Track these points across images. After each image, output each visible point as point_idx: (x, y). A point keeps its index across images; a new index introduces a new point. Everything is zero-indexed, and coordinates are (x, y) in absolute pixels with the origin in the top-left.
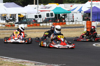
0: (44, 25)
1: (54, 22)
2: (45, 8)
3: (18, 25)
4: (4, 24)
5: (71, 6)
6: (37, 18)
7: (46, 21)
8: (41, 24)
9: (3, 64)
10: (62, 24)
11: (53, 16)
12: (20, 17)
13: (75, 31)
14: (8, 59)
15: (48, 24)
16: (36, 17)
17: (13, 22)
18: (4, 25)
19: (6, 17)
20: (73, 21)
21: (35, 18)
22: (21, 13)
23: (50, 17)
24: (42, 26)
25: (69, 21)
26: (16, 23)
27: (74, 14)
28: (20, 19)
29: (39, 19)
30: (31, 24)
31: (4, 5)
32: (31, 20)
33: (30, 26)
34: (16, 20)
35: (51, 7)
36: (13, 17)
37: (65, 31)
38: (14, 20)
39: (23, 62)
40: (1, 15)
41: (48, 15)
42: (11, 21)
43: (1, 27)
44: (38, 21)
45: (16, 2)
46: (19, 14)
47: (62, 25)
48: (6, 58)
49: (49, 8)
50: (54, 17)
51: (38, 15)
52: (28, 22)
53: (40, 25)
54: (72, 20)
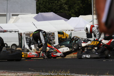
6: (91, 37)
12: (63, 38)
34: (54, 43)
40: (26, 35)
45: (62, 13)
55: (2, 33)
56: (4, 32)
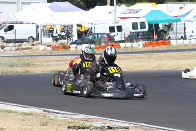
0: (127, 46)
1: (148, 39)
2: (130, 13)
3: (76, 47)
4: (49, 44)
5: (181, 8)
6: (114, 31)
7: (131, 38)
8: (122, 45)
9: (48, 123)
10: (164, 44)
11: (145, 28)
12: (81, 30)
13: (188, 58)
14: (59, 113)
15: (135, 44)
16: (112, 29)
17: (66, 41)
18: (50, 46)
19: (52, 32)
20: (184, 38)
21: (110, 32)
22: (83, 23)
23: (139, 30)
24: (125, 47)
25: (177, 38)
26: (73, 43)
27: (186, 23)
28: (80, 34)
29: (117, 34)
30: (103, 44)
31: (50, 7)
32: (101, 36)
33: (100, 48)
34: (73, 36)
35: (141, 10)
36: (68, 30)
37: (168, 57)
38: (69, 37)
39: (87, 120)
40: (43, 27)
41: (136, 26)
42: (62, 37)
43: (44, 50)
44: (115, 38)
45: (73, 1)
46: (78, 25)
47: (162, 45)
48: (53, 112)
49: (137, 12)
50: (147, 29)
51: (115, 25)
52: (96, 40)
53: (119, 45)
54: (183, 35)
55: (19, 24)
56: (21, 23)
